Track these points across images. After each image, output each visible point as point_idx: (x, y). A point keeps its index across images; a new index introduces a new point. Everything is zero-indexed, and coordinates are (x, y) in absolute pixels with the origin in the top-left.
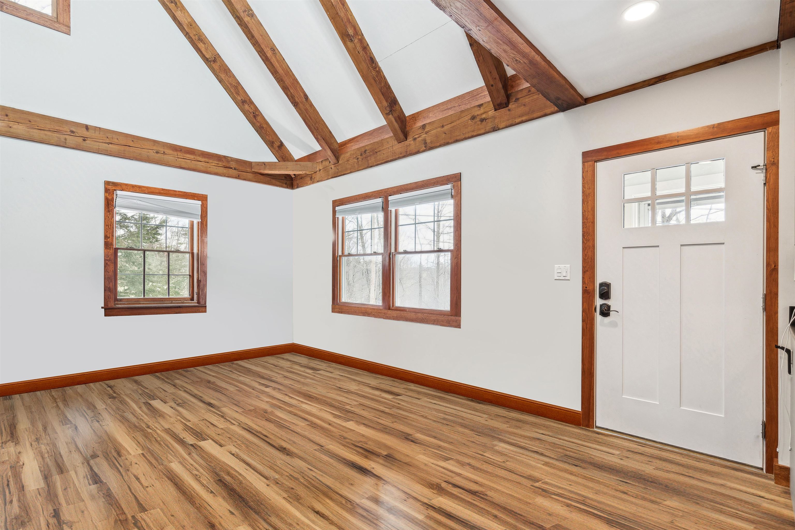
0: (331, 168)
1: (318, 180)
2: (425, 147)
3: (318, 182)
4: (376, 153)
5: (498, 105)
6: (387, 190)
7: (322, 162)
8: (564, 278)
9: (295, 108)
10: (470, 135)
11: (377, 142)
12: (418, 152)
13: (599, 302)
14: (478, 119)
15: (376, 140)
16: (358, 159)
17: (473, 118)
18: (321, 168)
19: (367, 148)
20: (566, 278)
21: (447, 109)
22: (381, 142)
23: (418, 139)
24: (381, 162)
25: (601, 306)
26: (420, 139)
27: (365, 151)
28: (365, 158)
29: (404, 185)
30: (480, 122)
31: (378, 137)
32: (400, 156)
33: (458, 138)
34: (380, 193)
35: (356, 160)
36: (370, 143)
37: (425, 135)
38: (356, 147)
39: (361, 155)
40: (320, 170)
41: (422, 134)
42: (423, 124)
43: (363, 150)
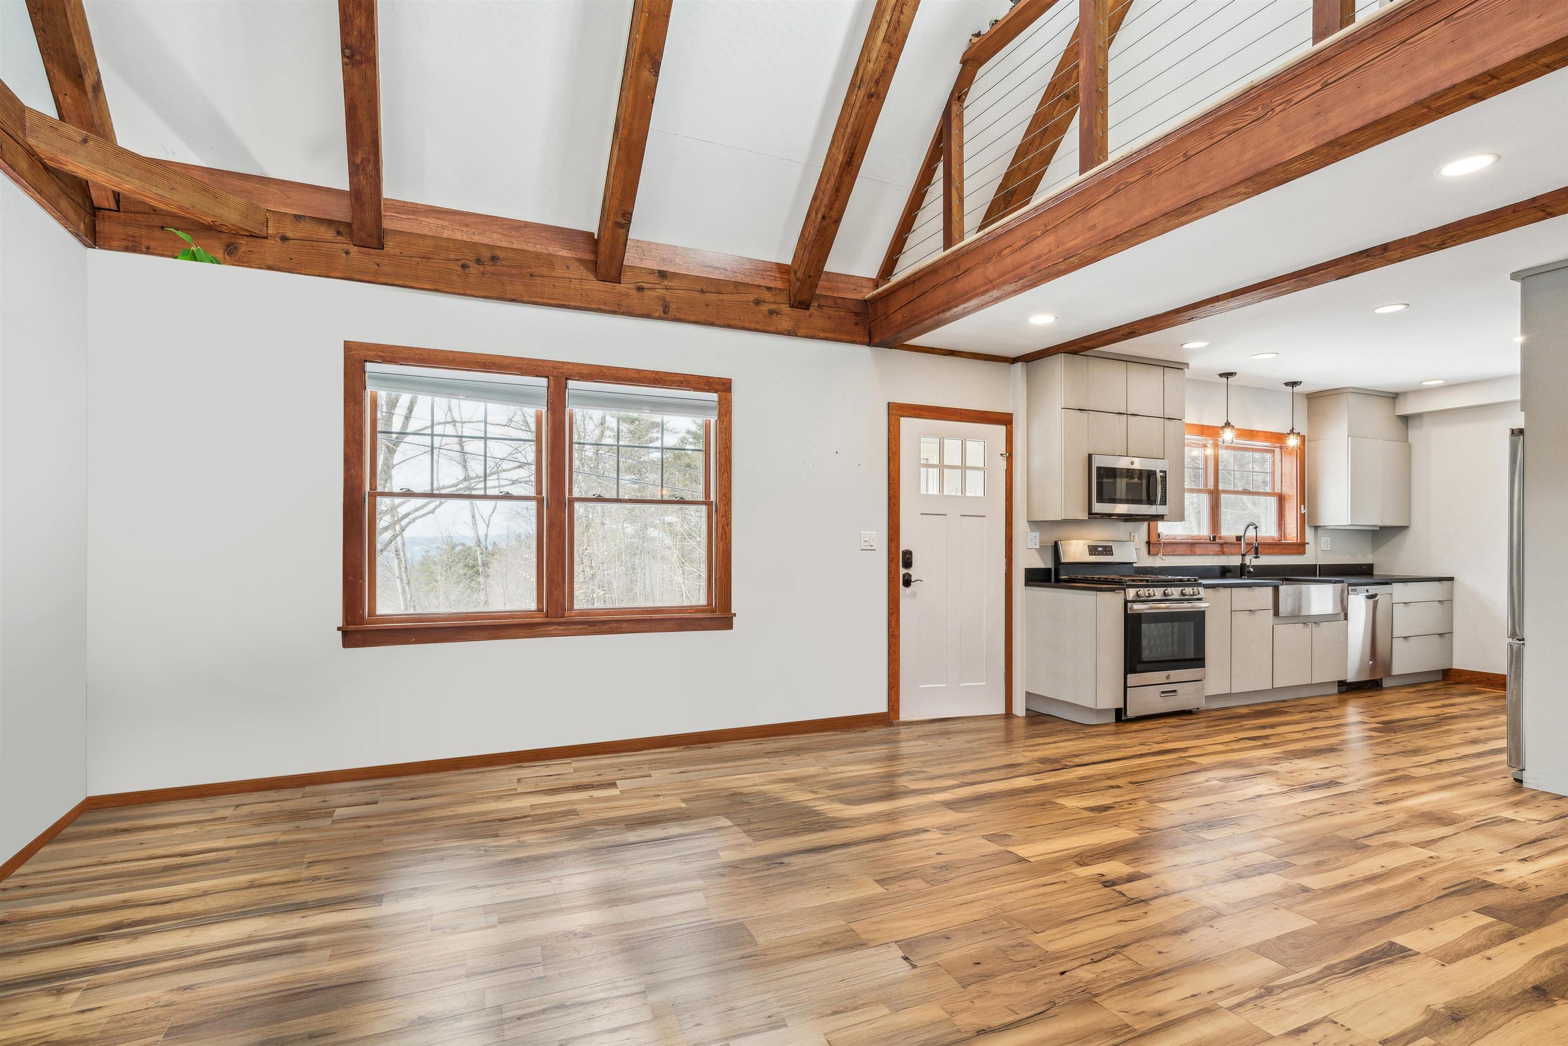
0: (347, 253)
1: (270, 263)
2: (665, 312)
3: (270, 268)
4: (532, 275)
5: (799, 302)
6: (559, 364)
7: (298, 218)
8: (871, 548)
9: (344, 65)
10: (752, 325)
11: (537, 255)
12: (648, 316)
13: (903, 571)
14: (764, 308)
15: (530, 247)
16: (464, 266)
17: (757, 302)
18: (289, 234)
19: (498, 253)
20: (873, 548)
21: (711, 266)
22: (549, 261)
23: (647, 293)
24: (545, 301)
25: (904, 576)
26: (652, 293)
27: (494, 258)
28: (492, 275)
29: (609, 368)
30: (767, 313)
31: (538, 244)
32: (603, 307)
33: (732, 322)
34: (539, 366)
35: (459, 268)
36: (509, 246)
37: (664, 291)
38: (458, 236)
39: (479, 261)
40: (284, 239)
41: (657, 286)
42: (659, 269)
43: (487, 254)
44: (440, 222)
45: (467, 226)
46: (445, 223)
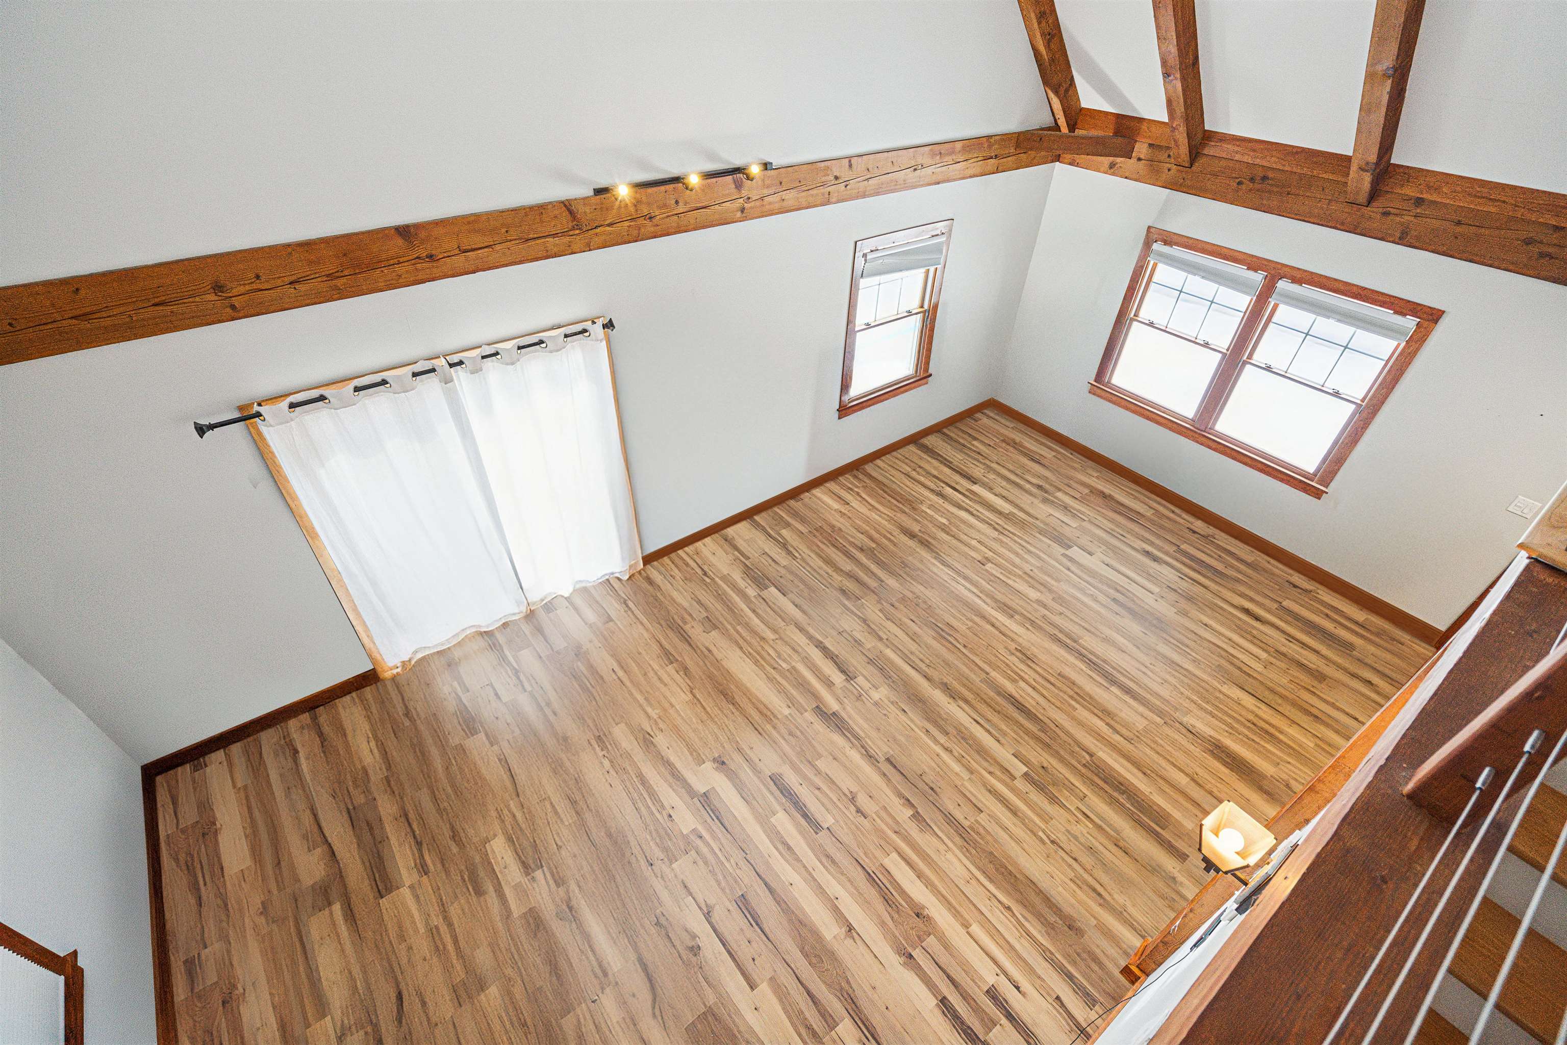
0: (1169, 170)
1: (1127, 174)
2: (1402, 237)
3: (1127, 178)
4: (1288, 194)
6: (1279, 265)
7: (1149, 145)
11: (1299, 176)
12: (1381, 238)
14: (1535, 249)
15: (1298, 170)
16: (1240, 183)
17: (1528, 242)
18: (1143, 157)
19: (1270, 174)
21: (1486, 198)
22: (1309, 182)
23: (1391, 217)
24: (1290, 215)
26: (1398, 219)
27: (1265, 178)
28: (1258, 190)
30: (1536, 256)
32: (1339, 225)
34: (1264, 264)
35: (1235, 184)
36: (1281, 168)
37: (1412, 219)
38: (1246, 159)
39: (1252, 180)
40: (1139, 159)
41: (1405, 212)
42: (1419, 195)
43: (1261, 174)
44: (1236, 149)
45: (1254, 151)
46: (1239, 149)
